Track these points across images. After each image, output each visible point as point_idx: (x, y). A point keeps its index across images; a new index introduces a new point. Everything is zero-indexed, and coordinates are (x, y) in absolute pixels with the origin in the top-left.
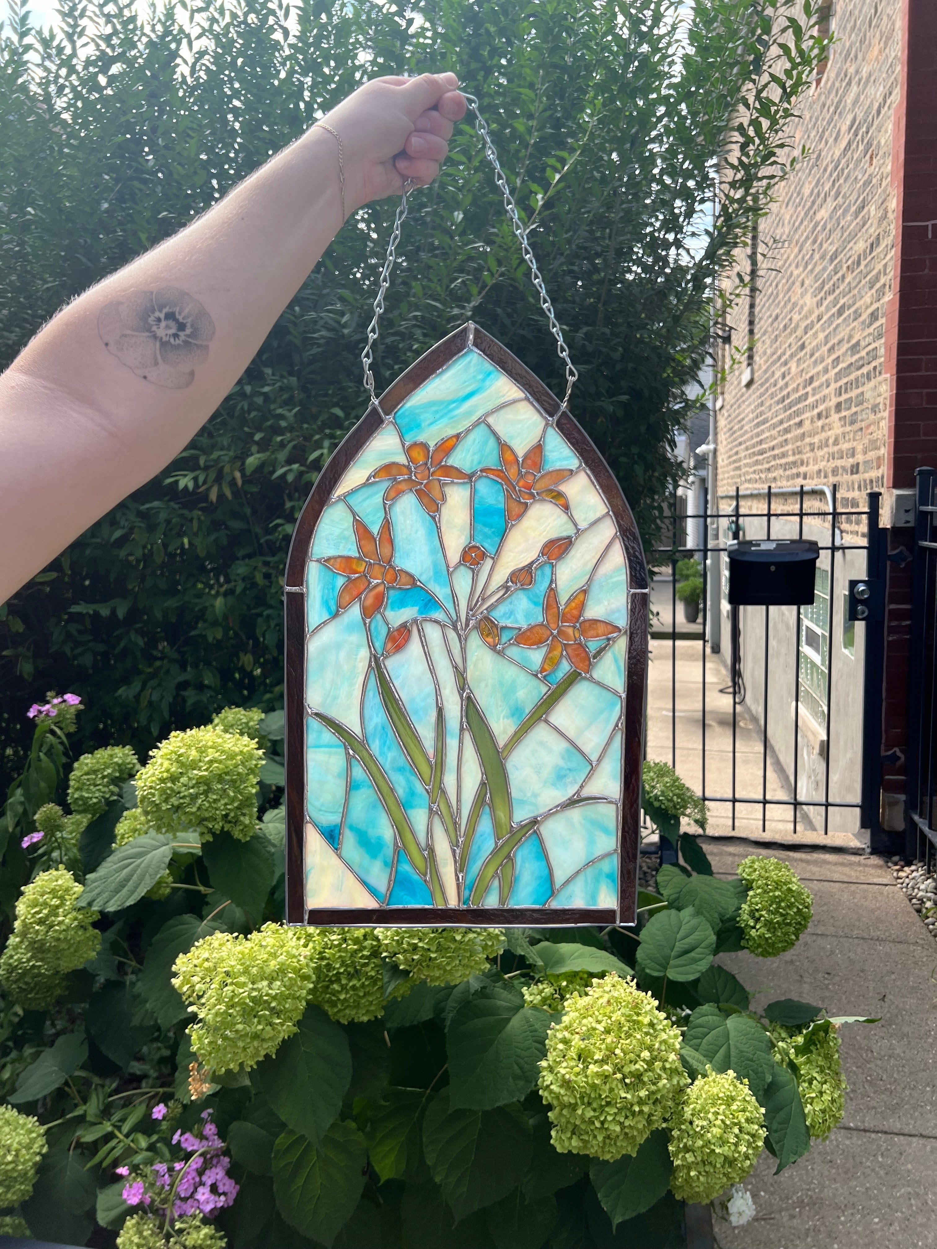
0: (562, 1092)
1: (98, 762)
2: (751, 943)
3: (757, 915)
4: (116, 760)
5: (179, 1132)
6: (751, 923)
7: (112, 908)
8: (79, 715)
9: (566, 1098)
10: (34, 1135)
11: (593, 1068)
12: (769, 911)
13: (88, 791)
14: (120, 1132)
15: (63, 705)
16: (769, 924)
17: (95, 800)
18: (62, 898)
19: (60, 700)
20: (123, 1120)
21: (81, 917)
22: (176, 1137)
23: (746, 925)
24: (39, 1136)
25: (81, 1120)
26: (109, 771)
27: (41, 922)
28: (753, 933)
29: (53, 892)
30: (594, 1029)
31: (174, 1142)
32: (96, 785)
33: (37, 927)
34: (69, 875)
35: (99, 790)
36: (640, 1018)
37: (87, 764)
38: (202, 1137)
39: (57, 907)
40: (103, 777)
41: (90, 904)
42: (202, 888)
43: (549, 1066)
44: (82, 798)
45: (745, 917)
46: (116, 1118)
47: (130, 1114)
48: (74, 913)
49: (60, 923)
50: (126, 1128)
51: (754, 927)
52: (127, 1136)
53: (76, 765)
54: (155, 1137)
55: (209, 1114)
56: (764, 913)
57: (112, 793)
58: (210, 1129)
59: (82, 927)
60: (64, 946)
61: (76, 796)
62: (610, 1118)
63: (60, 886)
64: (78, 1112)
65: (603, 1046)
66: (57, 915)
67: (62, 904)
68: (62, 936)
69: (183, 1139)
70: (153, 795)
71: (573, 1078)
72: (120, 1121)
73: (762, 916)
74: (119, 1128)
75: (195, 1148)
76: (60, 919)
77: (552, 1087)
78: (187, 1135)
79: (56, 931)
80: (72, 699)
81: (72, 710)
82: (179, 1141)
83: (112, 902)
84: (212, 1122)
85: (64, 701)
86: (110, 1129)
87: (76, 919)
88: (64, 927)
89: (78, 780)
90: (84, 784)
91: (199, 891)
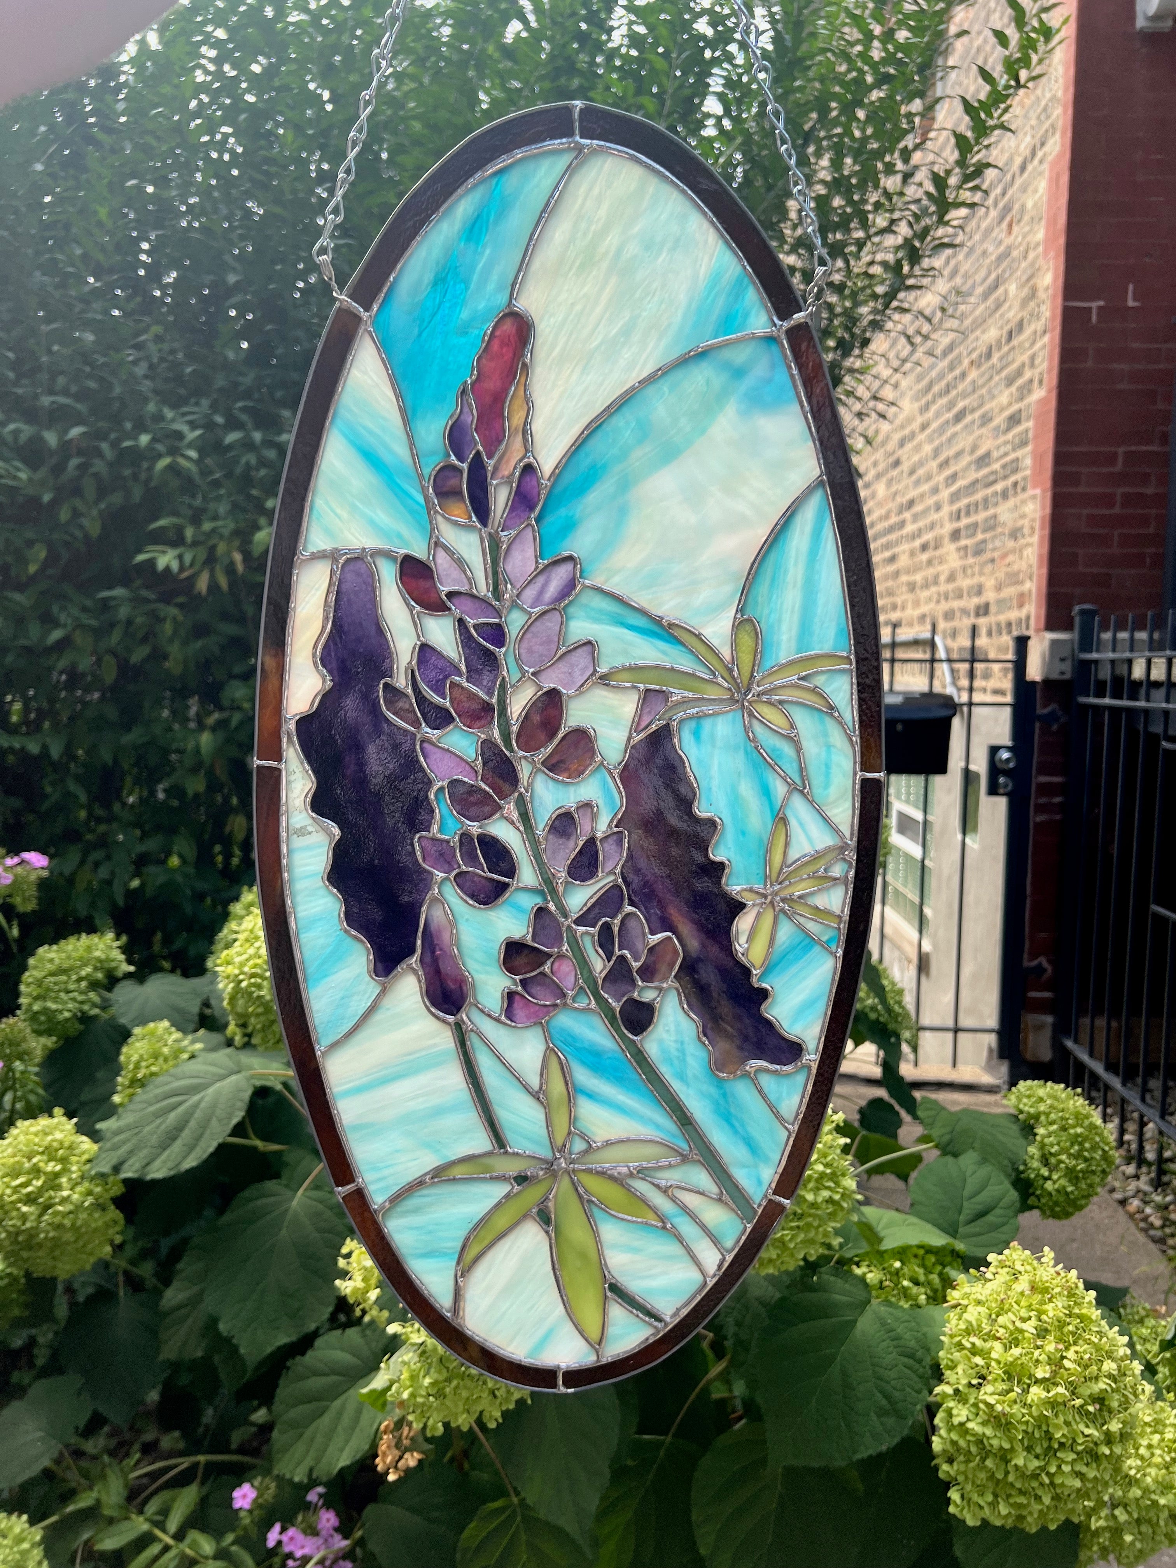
0: (989, 1432)
1: (69, 957)
2: (1044, 1200)
3: (1053, 1160)
4: (97, 954)
5: (277, 1527)
6: (1045, 1172)
7: (158, 1172)
8: (43, 885)
9: (995, 1442)
10: (26, 1546)
11: (1036, 1393)
12: (1070, 1156)
13: (56, 1000)
14: (164, 1531)
15: (19, 870)
16: (1072, 1175)
17: (67, 1014)
18: (64, 1160)
19: (16, 860)
20: (165, 1512)
21: (98, 1189)
22: (273, 1537)
23: (1038, 1175)
24: (34, 1545)
25: (91, 1514)
26: (89, 970)
27: (30, 1200)
28: (1049, 1185)
29: (50, 1153)
30: (1022, 1331)
31: (271, 1543)
32: (68, 992)
33: (25, 1209)
34: (70, 1125)
35: (74, 1000)
36: (1084, 1311)
37: (51, 961)
38: (312, 1531)
39: (57, 1175)
40: (80, 980)
41: (116, 1169)
42: (258, 1143)
43: (957, 1392)
44: (45, 1011)
45: (1035, 1164)
46: (152, 1508)
47: (174, 1500)
48: (86, 1184)
49: (64, 1200)
50: (173, 1525)
51: (1048, 1178)
52: (179, 1536)
53: (31, 961)
54: (230, 1538)
55: (320, 1496)
56: (1063, 1157)
57: (95, 1005)
58: (328, 1519)
59: (99, 1206)
60: (69, 1237)
61: (36, 1008)
62: (1066, 1468)
63: (61, 1143)
64: (84, 1502)
65: (1044, 1358)
66: (59, 1188)
67: (65, 1170)
68: (67, 1222)
69: (285, 1538)
70: (259, 987)
71: (1007, 1409)
72: (158, 1513)
73: (1062, 1162)
74: (161, 1525)
75: (306, 1551)
76: (65, 1193)
77: (970, 1425)
78: (291, 1532)
79: (56, 1213)
80: (36, 860)
81: (33, 877)
82: (279, 1543)
83: (157, 1163)
84: (328, 1505)
85: (23, 862)
86: (145, 1527)
87: (89, 1193)
88: (69, 1207)
89: (39, 983)
90: (49, 990)
91: (255, 1149)
